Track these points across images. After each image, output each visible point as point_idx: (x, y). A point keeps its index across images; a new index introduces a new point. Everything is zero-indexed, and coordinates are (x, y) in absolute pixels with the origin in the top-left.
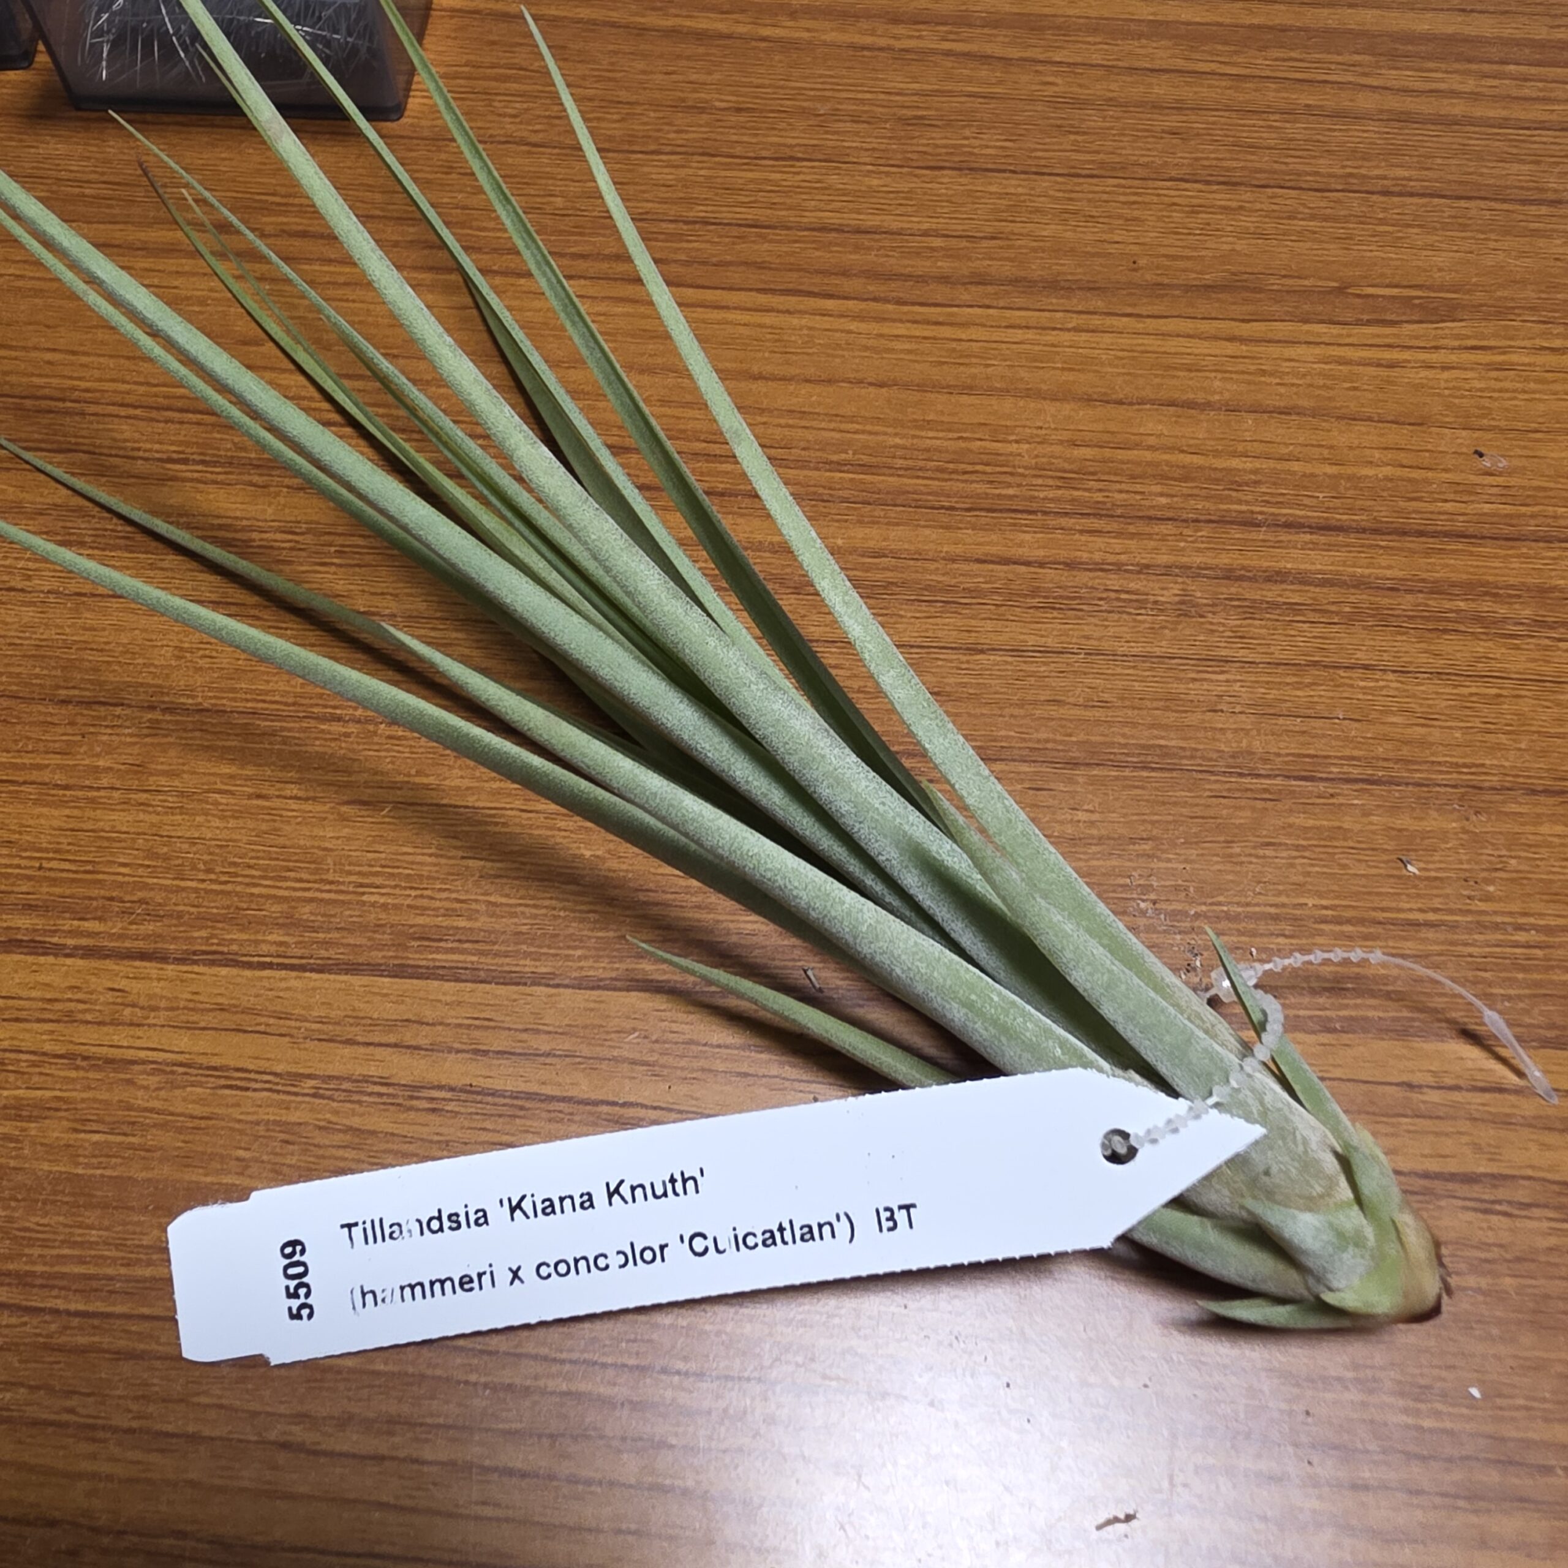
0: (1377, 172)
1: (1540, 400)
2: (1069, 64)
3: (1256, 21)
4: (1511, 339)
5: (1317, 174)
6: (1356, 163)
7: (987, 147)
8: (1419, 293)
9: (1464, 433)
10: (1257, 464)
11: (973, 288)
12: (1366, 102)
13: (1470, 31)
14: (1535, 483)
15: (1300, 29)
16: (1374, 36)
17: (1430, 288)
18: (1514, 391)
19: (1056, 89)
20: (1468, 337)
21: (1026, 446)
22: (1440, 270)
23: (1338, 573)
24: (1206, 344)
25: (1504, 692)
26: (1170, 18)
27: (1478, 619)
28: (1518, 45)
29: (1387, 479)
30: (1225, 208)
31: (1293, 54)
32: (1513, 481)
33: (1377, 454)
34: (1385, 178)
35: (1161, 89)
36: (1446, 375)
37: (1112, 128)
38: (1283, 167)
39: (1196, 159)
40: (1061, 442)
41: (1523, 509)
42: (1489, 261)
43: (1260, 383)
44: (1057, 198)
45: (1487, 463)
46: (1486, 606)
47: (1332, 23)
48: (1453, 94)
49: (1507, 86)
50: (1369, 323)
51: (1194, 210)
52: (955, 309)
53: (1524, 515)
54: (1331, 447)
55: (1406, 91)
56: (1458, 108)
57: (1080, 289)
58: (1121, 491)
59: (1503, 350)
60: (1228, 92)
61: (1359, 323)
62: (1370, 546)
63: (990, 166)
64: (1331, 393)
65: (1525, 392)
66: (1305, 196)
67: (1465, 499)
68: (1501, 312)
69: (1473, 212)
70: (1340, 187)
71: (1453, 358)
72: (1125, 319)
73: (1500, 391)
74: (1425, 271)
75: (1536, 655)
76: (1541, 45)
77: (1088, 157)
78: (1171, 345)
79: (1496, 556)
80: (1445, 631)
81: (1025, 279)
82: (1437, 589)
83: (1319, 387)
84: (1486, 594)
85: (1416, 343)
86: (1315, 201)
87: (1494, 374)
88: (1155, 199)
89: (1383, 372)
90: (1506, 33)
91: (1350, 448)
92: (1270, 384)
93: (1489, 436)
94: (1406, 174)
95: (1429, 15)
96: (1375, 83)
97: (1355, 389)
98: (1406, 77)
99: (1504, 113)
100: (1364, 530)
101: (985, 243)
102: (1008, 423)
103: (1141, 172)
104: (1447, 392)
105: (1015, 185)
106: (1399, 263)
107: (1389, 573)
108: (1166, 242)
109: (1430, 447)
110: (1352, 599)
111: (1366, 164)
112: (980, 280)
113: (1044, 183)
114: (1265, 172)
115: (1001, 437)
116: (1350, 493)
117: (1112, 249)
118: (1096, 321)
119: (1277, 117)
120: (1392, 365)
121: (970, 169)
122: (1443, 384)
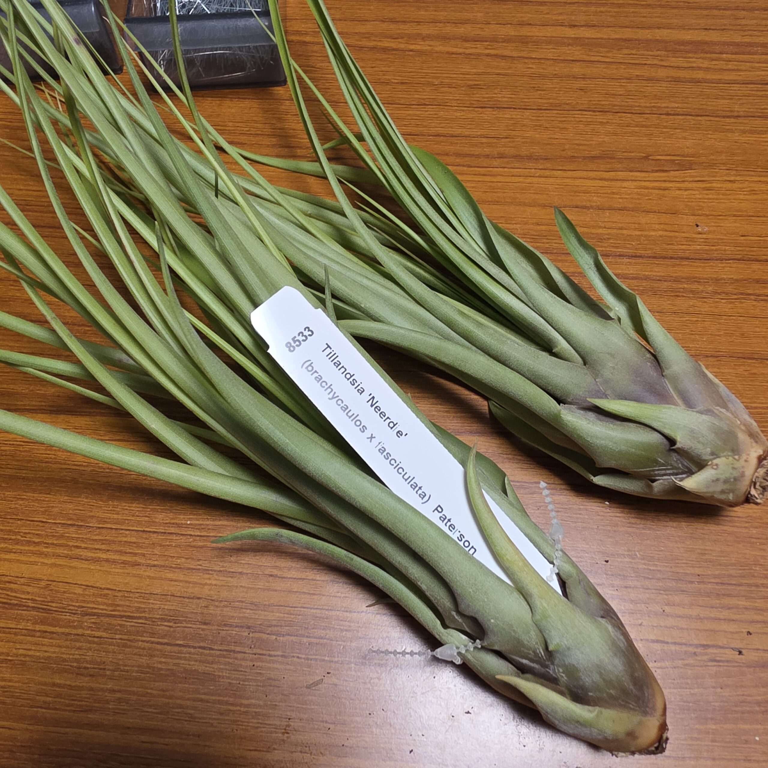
0: (664, 105)
1: (723, 203)
2: (539, 59)
3: (617, 37)
4: (715, 176)
5: (639, 106)
6: (656, 101)
7: (504, 97)
8: (679, 158)
9: (692, 217)
10: (609, 231)
11: (498, 160)
12: (662, 73)
13: (707, 39)
14: (718, 237)
15: (636, 40)
16: (667, 42)
17: (683, 156)
18: (713, 199)
19: (532, 70)
20: (696, 177)
21: (519, 226)
22: (688, 148)
23: (639, 274)
24: (591, 181)
25: (699, 319)
26: (582, 36)
27: (692, 292)
28: (728, 45)
29: (661, 236)
30: (601, 122)
31: (633, 52)
32: (710, 236)
33: (657, 226)
34: (667, 107)
35: (577, 69)
36: (686, 193)
37: (555, 88)
38: (626, 104)
39: (591, 101)
40: (533, 224)
41: (713, 247)
42: (708, 143)
43: (613, 198)
44: (532, 120)
45: (700, 229)
46: (694, 286)
47: (649, 37)
48: (700, 68)
49: (722, 65)
50: (657, 171)
51: (588, 124)
52: (491, 169)
53: (713, 250)
54: (639, 224)
55: (678, 67)
56: (700, 75)
57: (541, 159)
58: (556, 243)
59: (710, 182)
60: (605, 70)
61: (653, 171)
62: (652, 264)
63: (505, 106)
64: (641, 201)
65: (717, 199)
66: (633, 116)
67: (690, 243)
68: (711, 165)
69: (703, 122)
70: (649, 112)
71: (690, 185)
72: (559, 172)
73: (708, 199)
74: (681, 148)
75: (713, 305)
76: (738, 45)
77: (545, 101)
78: (578, 182)
79: (700, 266)
80: (678, 296)
81: (520, 156)
82: (677, 280)
83: (635, 199)
84: (695, 281)
85: (675, 179)
86: (638, 119)
87: (705, 192)
88: (573, 119)
89: (661, 192)
90: (723, 39)
91: (646, 224)
92: (616, 198)
93: (702, 217)
94: (677, 105)
95: (691, 31)
96: (666, 64)
97: (650, 199)
98: (680, 62)
99: (719, 77)
100: (650, 257)
101: (503, 140)
102: (513, 216)
103: (567, 107)
104: (686, 200)
105: (515, 114)
106: (670, 145)
107: (658, 274)
108: (577, 138)
109: (678, 223)
110: (644, 284)
111: (660, 101)
112: (501, 156)
113: (527, 113)
114: (618, 106)
115: (509, 222)
116: (646, 242)
117: (555, 141)
118: (547, 173)
119: (624, 81)
120: (665, 189)
121: (497, 108)
122: (685, 197)
